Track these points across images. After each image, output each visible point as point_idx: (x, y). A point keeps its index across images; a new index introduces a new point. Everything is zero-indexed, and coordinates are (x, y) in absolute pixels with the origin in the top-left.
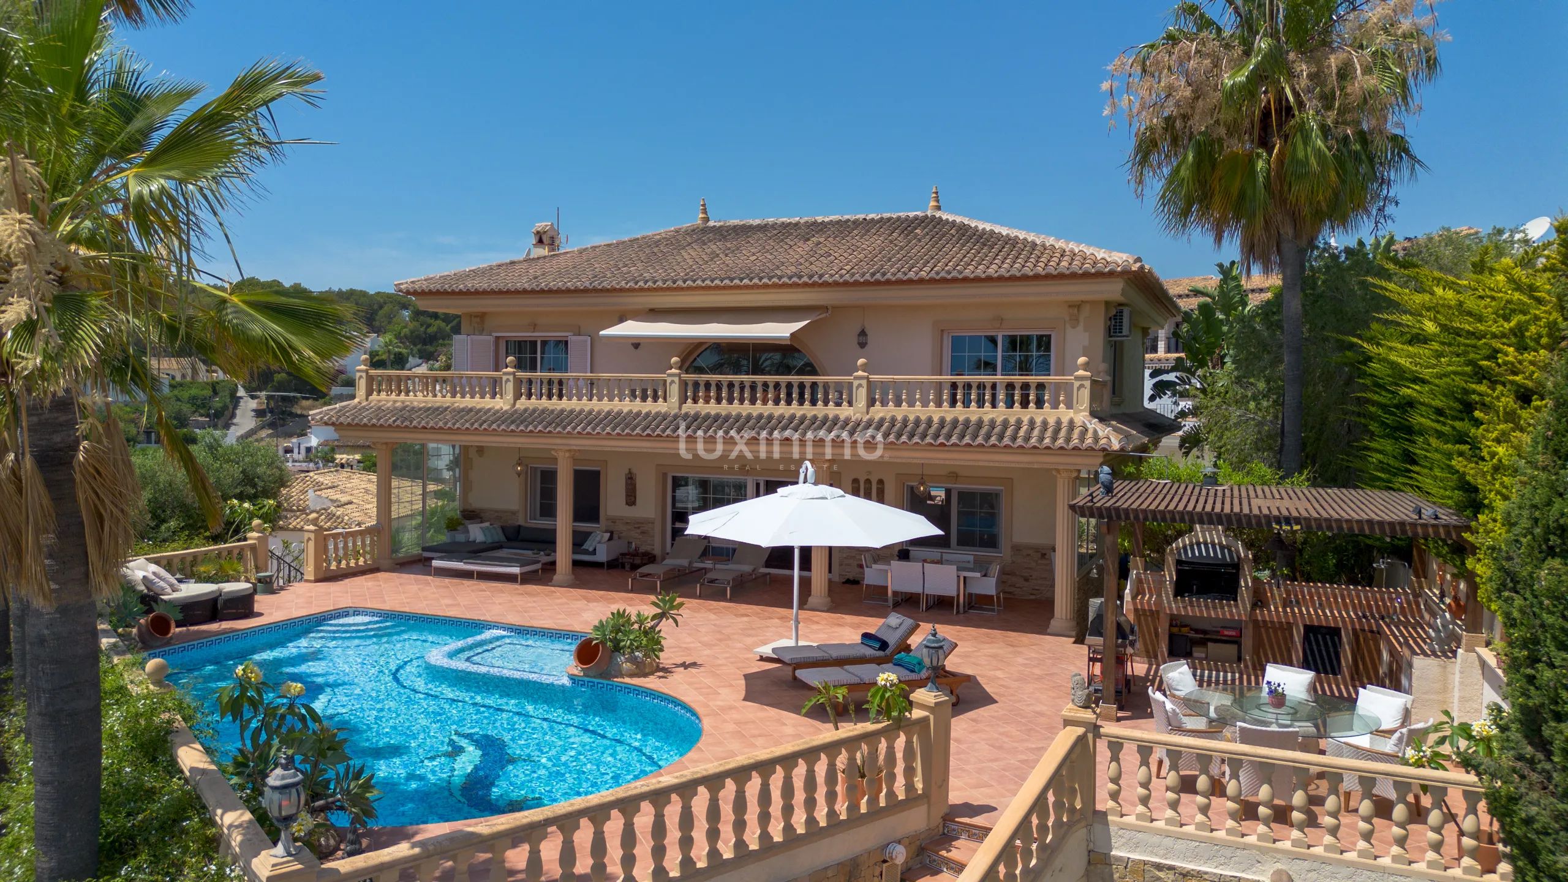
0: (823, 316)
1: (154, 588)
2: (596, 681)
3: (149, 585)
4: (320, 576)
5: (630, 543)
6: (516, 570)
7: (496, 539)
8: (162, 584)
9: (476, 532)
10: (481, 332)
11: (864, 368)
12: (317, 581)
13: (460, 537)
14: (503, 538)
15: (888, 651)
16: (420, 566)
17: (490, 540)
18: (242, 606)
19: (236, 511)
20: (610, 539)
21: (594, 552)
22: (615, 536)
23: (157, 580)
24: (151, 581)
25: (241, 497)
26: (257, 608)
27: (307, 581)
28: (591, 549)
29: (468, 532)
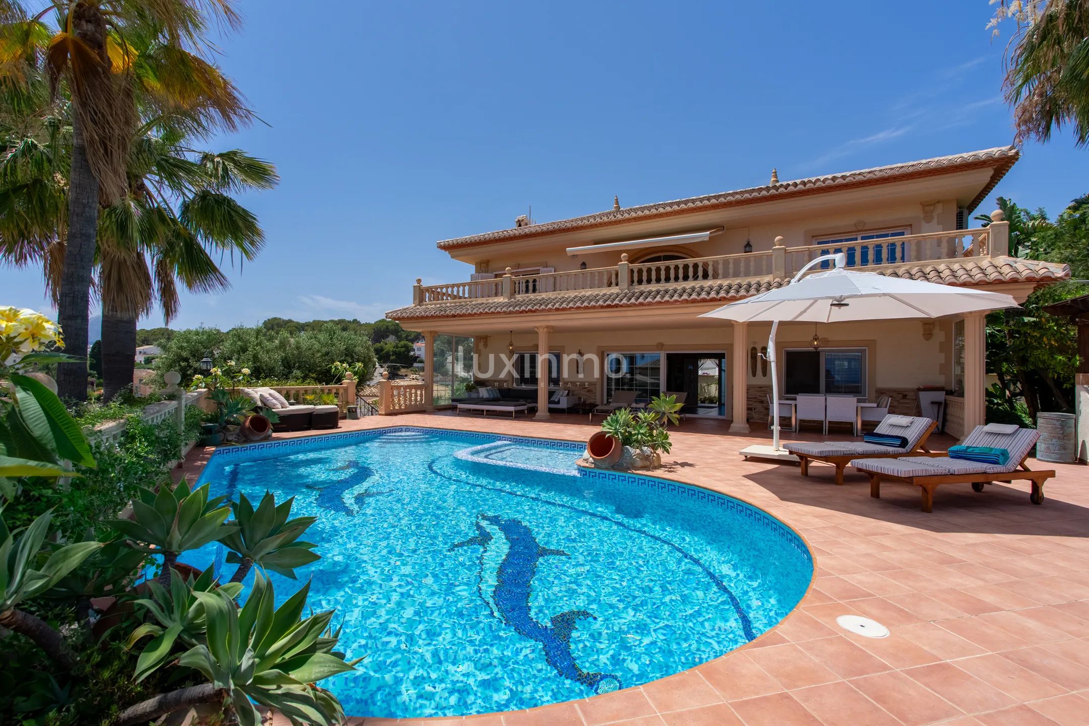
0: (720, 233)
1: (268, 403)
2: (607, 472)
3: (264, 401)
4: (389, 412)
5: (580, 398)
6: (512, 409)
7: (496, 396)
8: (274, 401)
9: (483, 392)
10: (487, 272)
11: (781, 242)
12: (386, 415)
13: (474, 395)
14: (499, 395)
15: (908, 448)
16: (450, 412)
17: (492, 396)
18: (329, 420)
19: (338, 369)
20: (568, 395)
21: (558, 402)
22: (570, 394)
23: (270, 398)
24: (266, 398)
25: (342, 362)
26: (340, 425)
27: (380, 415)
28: (556, 400)
29: (478, 392)
